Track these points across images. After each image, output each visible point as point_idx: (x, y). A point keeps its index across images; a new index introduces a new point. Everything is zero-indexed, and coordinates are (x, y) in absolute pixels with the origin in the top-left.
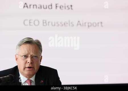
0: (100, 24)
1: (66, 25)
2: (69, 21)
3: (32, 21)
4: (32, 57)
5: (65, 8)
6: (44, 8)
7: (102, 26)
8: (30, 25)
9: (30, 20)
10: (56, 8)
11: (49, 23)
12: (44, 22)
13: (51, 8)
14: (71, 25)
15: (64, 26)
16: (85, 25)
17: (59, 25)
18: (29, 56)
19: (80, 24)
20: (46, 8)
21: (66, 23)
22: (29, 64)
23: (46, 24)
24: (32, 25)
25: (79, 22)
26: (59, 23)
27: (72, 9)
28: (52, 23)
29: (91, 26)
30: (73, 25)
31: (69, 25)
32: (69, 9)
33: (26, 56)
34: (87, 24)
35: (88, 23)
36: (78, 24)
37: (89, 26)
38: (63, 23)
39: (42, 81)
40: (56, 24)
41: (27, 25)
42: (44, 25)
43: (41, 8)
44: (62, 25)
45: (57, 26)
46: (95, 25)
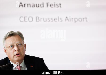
0: (85, 19)
1: (56, 20)
2: (58, 17)
3: (27, 18)
4: (17, 46)
5: (55, 6)
6: (37, 7)
7: (87, 21)
8: (25, 21)
9: (25, 17)
10: (47, 7)
11: (41, 19)
12: (37, 18)
13: (43, 7)
14: (60, 20)
15: (54, 21)
16: (72, 21)
17: (50, 21)
18: (15, 45)
19: (68, 20)
20: (39, 7)
21: (56, 19)
22: (16, 51)
23: (39, 20)
24: (27, 21)
25: (67, 17)
26: (50, 19)
27: (60, 7)
28: (44, 19)
29: (77, 21)
30: (62, 21)
31: (59, 21)
32: (58, 6)
33: (13, 46)
34: (73, 20)
35: (75, 19)
36: (66, 20)
37: (75, 21)
38: (53, 19)
39: (31, 66)
40: (47, 20)
41: (23, 21)
42: (37, 21)
43: (34, 7)
44: (53, 21)
45: (48, 21)
46: (80, 20)
